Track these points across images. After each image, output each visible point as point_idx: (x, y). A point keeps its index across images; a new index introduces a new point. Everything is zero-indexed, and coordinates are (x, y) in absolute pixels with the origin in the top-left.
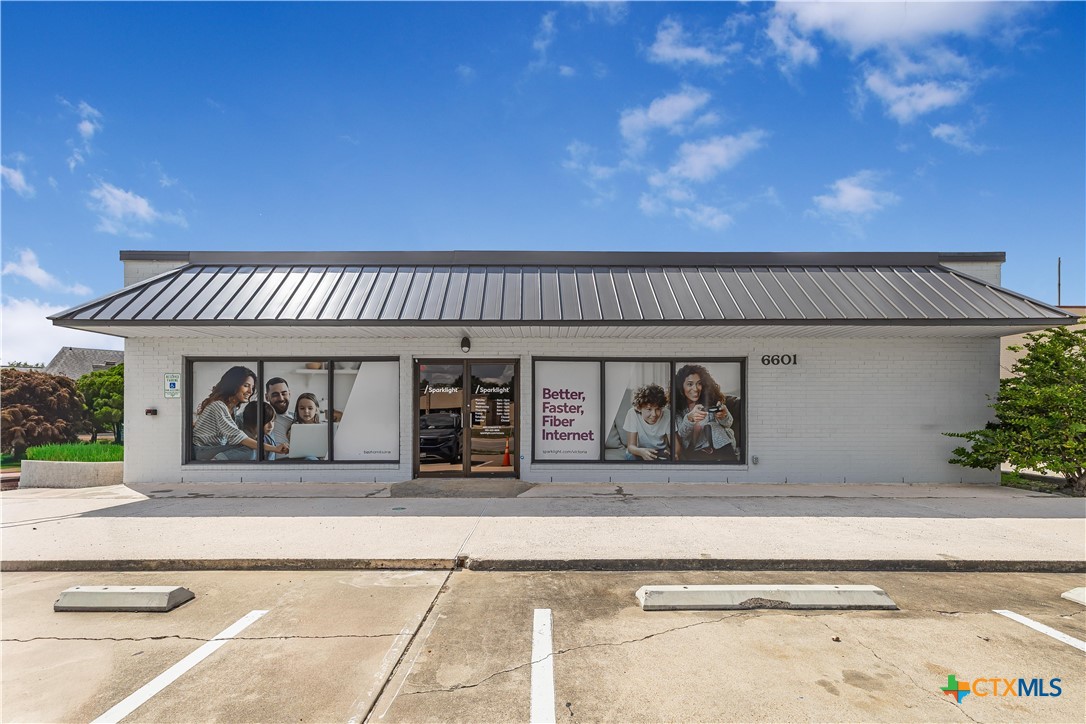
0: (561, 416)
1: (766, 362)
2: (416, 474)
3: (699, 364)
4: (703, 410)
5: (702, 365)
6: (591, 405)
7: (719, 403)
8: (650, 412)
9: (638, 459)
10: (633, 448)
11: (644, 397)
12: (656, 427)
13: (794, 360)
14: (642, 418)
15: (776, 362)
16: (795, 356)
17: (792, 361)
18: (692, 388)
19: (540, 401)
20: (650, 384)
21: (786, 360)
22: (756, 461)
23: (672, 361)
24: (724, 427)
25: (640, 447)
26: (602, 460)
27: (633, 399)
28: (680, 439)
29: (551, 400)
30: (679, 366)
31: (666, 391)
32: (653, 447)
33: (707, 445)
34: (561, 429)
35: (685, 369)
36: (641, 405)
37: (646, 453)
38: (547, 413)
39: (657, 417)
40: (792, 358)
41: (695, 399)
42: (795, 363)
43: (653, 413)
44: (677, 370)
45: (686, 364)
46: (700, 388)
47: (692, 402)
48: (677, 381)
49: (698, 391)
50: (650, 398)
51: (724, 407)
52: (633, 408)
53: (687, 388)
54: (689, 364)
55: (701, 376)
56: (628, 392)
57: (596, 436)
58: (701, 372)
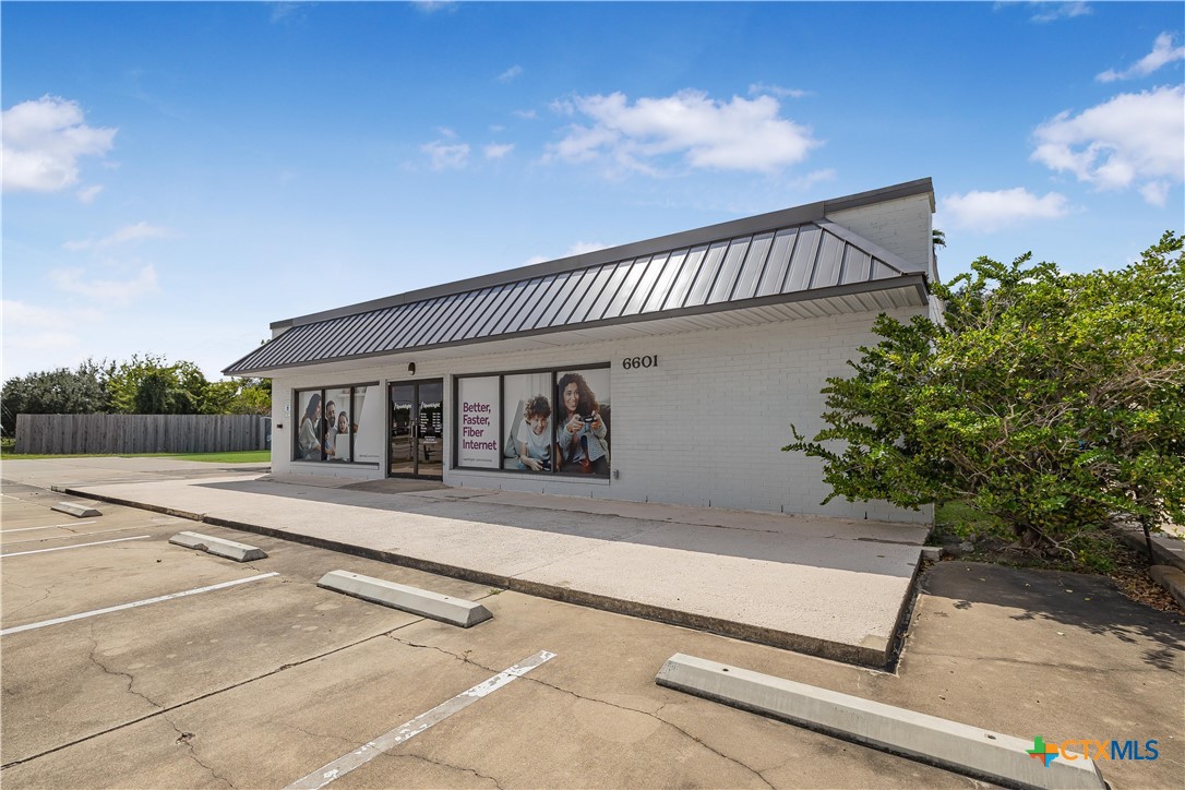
0: (475, 427)
1: (627, 366)
2: (389, 474)
3: (576, 372)
4: (580, 420)
5: (579, 373)
6: (494, 417)
7: (594, 412)
8: (536, 423)
9: (528, 469)
10: (524, 457)
11: (532, 408)
12: (542, 437)
13: (654, 361)
14: (531, 428)
15: (636, 365)
16: (656, 357)
17: (653, 363)
18: (570, 399)
19: (461, 413)
20: (537, 395)
21: (647, 362)
22: (617, 475)
23: (554, 371)
24: (598, 438)
25: (530, 457)
26: (502, 468)
27: (525, 411)
28: (561, 450)
29: (468, 413)
30: (561, 375)
31: (550, 401)
32: (540, 458)
33: (584, 457)
34: (475, 439)
35: (565, 380)
36: (530, 416)
37: (535, 463)
38: (466, 425)
39: (542, 428)
40: (653, 360)
41: (574, 409)
42: (656, 365)
43: (539, 424)
44: (558, 380)
45: (565, 373)
46: (577, 397)
47: (571, 412)
48: (557, 390)
49: (576, 401)
50: (537, 409)
51: (598, 416)
52: (525, 419)
53: (567, 397)
54: (569, 373)
55: (578, 384)
56: (521, 403)
57: (497, 446)
58: (578, 381)
